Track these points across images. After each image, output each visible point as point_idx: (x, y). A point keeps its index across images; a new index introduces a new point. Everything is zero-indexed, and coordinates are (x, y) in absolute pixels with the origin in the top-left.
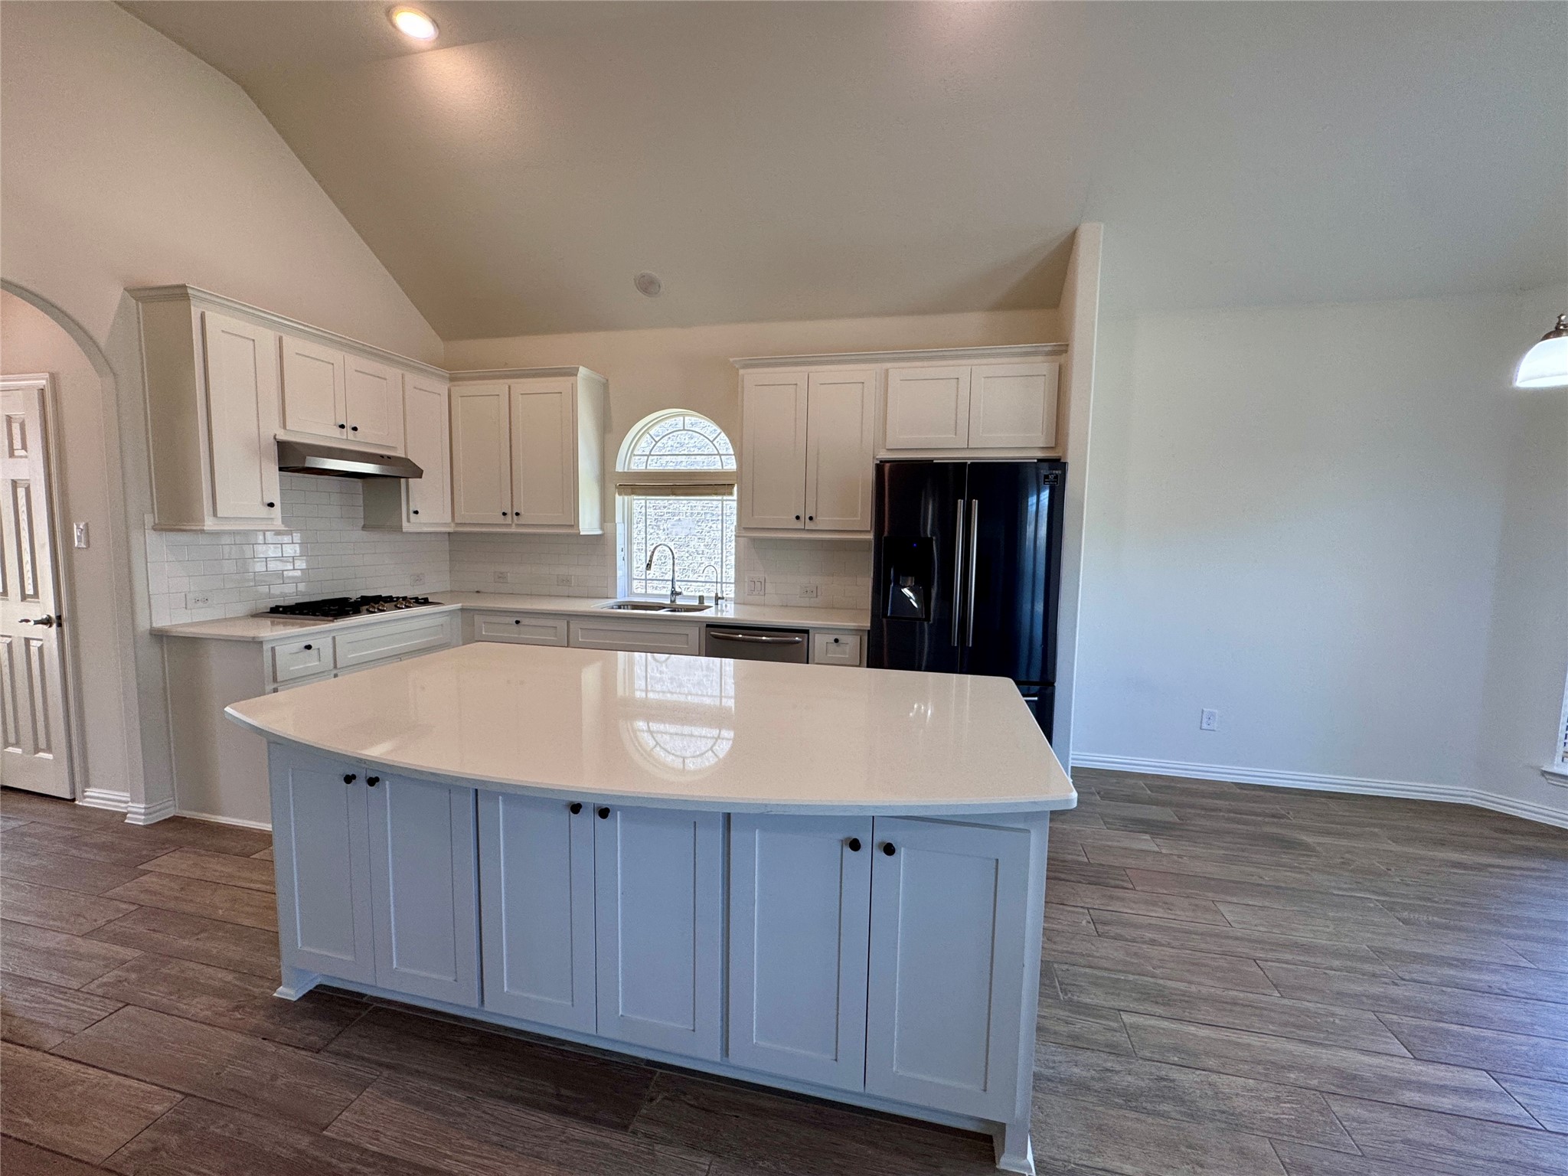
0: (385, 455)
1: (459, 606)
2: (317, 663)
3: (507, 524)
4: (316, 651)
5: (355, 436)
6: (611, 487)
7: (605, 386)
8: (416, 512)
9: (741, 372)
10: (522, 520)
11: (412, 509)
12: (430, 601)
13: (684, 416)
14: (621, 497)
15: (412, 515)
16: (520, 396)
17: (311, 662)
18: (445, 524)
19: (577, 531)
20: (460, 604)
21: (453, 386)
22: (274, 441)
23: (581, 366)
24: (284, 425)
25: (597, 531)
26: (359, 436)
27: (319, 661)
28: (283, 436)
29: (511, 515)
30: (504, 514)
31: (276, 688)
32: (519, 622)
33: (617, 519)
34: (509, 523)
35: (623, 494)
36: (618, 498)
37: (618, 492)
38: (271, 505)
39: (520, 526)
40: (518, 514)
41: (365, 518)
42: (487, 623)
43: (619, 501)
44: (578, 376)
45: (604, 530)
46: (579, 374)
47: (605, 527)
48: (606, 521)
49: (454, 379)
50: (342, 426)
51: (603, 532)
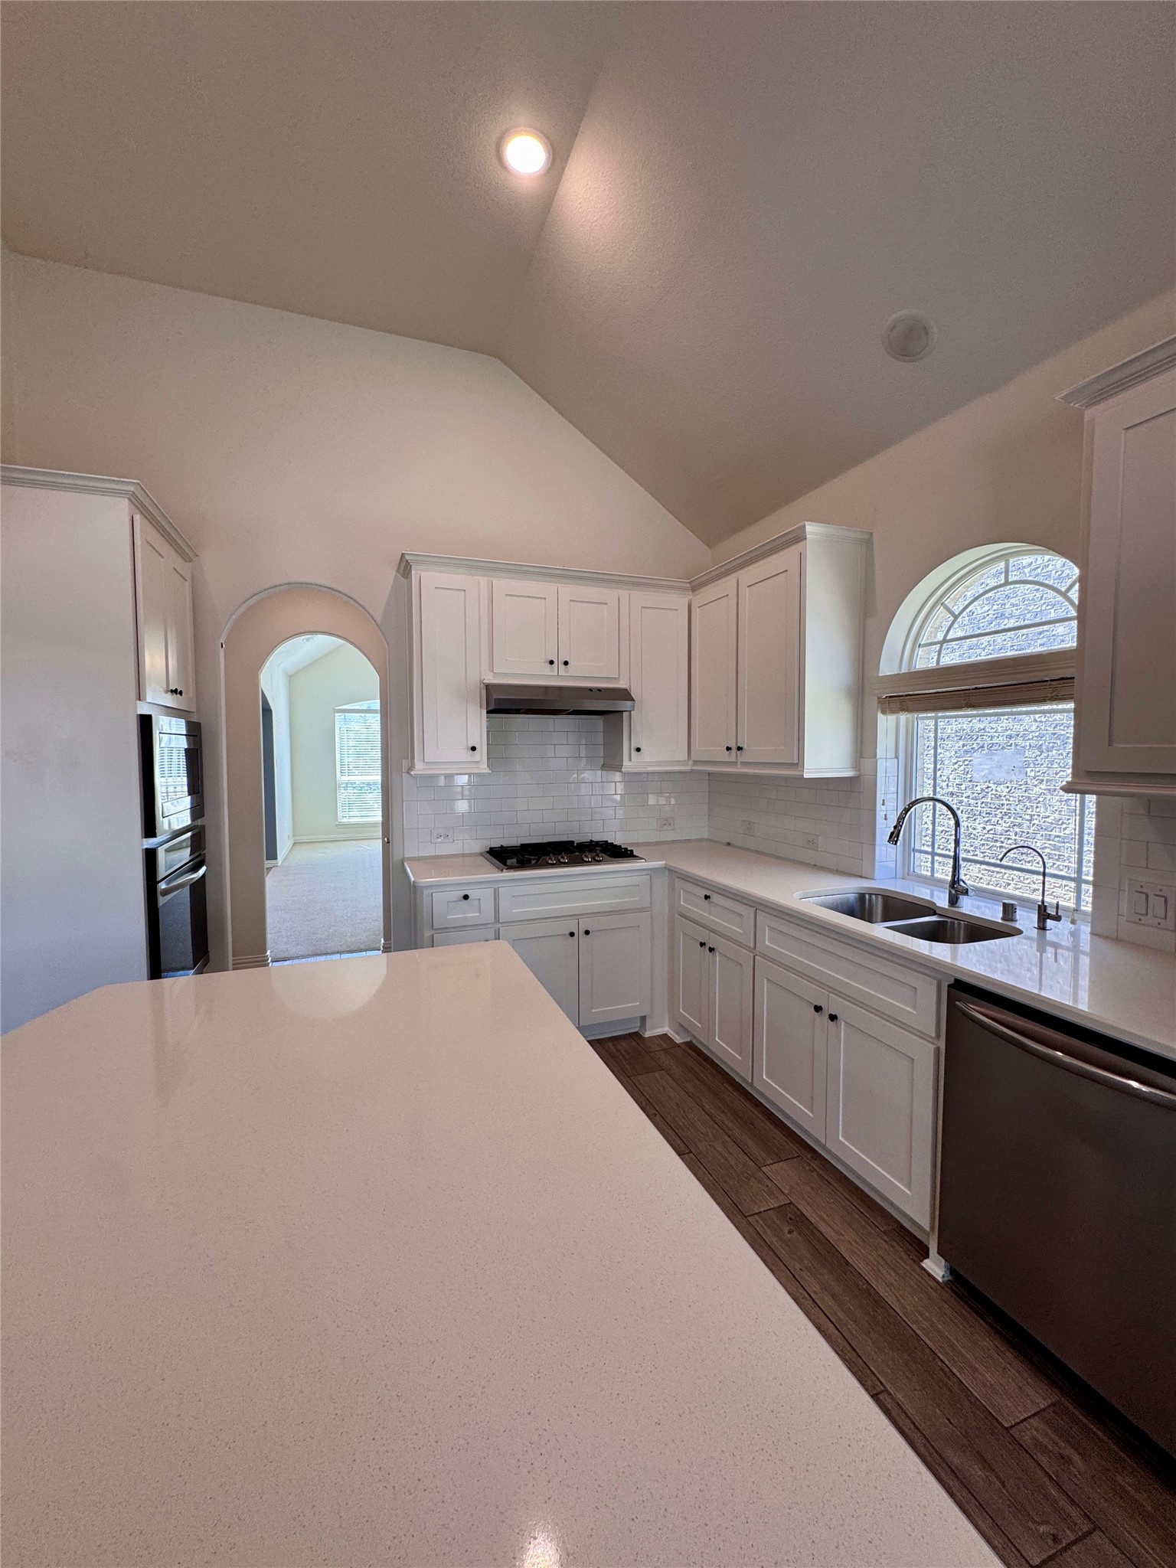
0: (595, 688)
1: (660, 863)
2: (478, 914)
3: (731, 762)
4: (477, 902)
5: (567, 672)
6: (872, 702)
7: (868, 543)
8: (638, 750)
9: (1088, 414)
10: (745, 757)
11: (634, 747)
12: (635, 854)
13: (1005, 557)
14: (892, 718)
15: (634, 753)
16: (747, 589)
17: (469, 913)
18: (681, 763)
19: (800, 773)
20: (664, 862)
21: (694, 596)
22: (482, 685)
23: (810, 525)
24: (491, 668)
25: (844, 772)
26: (572, 670)
27: (480, 912)
28: (490, 679)
29: (734, 750)
30: (728, 749)
31: (433, 935)
32: (709, 897)
33: (880, 753)
34: (734, 760)
35: (893, 712)
36: (881, 717)
37: (881, 709)
38: (474, 749)
39: (745, 764)
40: (739, 749)
41: (604, 758)
42: (684, 891)
43: (887, 724)
44: (805, 539)
45: (859, 770)
46: (807, 536)
47: (856, 766)
48: (861, 757)
49: (694, 588)
50: (552, 662)
51: (858, 773)
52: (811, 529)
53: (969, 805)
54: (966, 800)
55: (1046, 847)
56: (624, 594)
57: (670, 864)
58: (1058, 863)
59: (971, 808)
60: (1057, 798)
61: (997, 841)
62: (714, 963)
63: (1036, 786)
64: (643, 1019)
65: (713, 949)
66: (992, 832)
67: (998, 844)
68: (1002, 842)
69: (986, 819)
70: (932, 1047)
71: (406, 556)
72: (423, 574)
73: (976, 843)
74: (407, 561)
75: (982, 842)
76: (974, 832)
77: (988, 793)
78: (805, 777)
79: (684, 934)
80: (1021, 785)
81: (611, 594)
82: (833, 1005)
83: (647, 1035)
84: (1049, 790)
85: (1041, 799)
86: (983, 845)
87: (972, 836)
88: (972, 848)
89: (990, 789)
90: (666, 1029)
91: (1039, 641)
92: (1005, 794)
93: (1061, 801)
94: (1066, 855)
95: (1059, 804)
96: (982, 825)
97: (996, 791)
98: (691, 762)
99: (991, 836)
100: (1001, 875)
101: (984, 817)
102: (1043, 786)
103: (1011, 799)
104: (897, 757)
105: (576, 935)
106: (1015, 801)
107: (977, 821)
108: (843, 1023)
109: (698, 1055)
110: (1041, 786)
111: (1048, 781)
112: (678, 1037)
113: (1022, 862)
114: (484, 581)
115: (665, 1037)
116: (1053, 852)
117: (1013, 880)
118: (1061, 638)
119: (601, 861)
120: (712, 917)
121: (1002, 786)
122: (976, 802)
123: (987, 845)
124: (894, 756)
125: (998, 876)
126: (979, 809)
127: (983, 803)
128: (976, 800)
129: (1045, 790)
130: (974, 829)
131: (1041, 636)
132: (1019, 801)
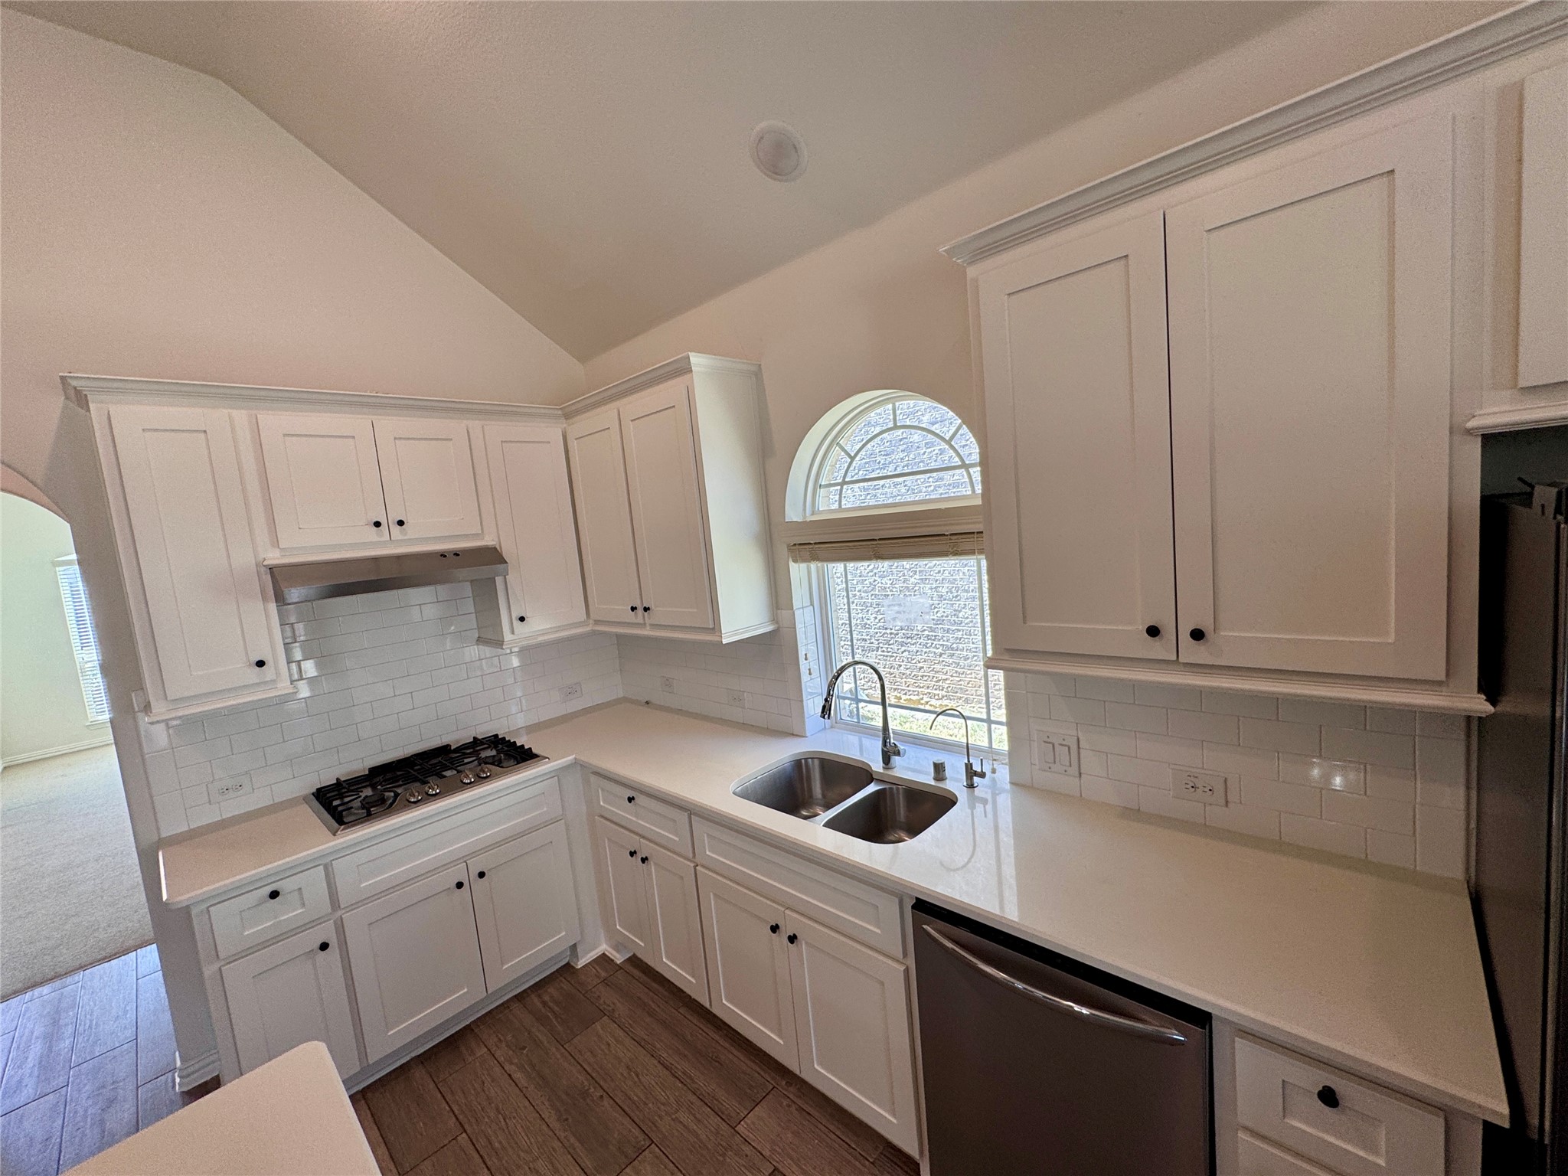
0: (449, 551)
1: (569, 759)
2: (296, 910)
3: (638, 624)
4: (295, 895)
5: (403, 534)
6: (782, 550)
7: (758, 374)
8: (522, 619)
9: (972, 272)
10: (653, 618)
11: (515, 615)
12: (534, 751)
13: (892, 400)
14: (803, 566)
15: (517, 623)
16: (632, 423)
17: (283, 915)
18: (579, 625)
19: (718, 638)
20: (574, 756)
21: (569, 425)
22: (263, 569)
23: (695, 356)
24: (275, 543)
25: (761, 628)
26: (411, 530)
27: (303, 905)
28: (274, 558)
29: (640, 611)
30: (633, 609)
31: (220, 969)
32: (633, 798)
33: (796, 603)
34: (642, 621)
35: (804, 561)
36: (793, 566)
37: (792, 557)
38: (261, 664)
39: (654, 626)
40: (646, 609)
41: (479, 628)
42: (603, 790)
43: (798, 571)
44: (691, 371)
45: (777, 623)
46: (693, 368)
47: (774, 619)
48: (778, 608)
49: (568, 416)
50: (377, 524)
51: (776, 626)
52: (697, 360)
53: (862, 598)
54: (858, 594)
55: (925, 630)
56: (475, 425)
57: (583, 759)
58: (935, 642)
59: (864, 600)
60: (929, 586)
61: (886, 629)
62: (650, 874)
63: (911, 577)
64: (574, 947)
65: (646, 858)
66: (883, 621)
67: (888, 631)
68: (891, 629)
69: (876, 610)
70: (902, 968)
71: (69, 380)
72: (113, 409)
73: (872, 631)
74: (75, 388)
75: (876, 630)
76: (869, 622)
77: (875, 586)
78: (724, 643)
79: (608, 839)
80: (900, 577)
81: (455, 427)
82: (791, 923)
83: (580, 964)
84: (922, 579)
85: (917, 588)
86: (877, 633)
87: (867, 626)
88: (869, 637)
89: (877, 582)
90: (604, 948)
91: (901, 448)
92: (888, 585)
93: (932, 589)
94: (941, 635)
95: (930, 591)
96: (874, 615)
97: (882, 583)
98: (591, 622)
99: (882, 624)
100: (893, 658)
101: (875, 608)
102: (917, 577)
103: (894, 590)
104: (812, 604)
105: (466, 884)
106: (897, 591)
107: (870, 612)
108: (803, 942)
109: (644, 972)
110: (915, 576)
111: (920, 572)
112: (618, 956)
113: (909, 645)
114: (240, 416)
115: (604, 959)
116: (931, 634)
117: (903, 661)
118: (917, 445)
119: (487, 777)
120: (640, 822)
121: (885, 579)
122: (866, 594)
123: (880, 633)
124: (809, 604)
125: (892, 659)
126: (870, 601)
127: (872, 595)
128: (867, 593)
129: (919, 579)
130: (868, 619)
131: (902, 443)
132: (900, 591)
